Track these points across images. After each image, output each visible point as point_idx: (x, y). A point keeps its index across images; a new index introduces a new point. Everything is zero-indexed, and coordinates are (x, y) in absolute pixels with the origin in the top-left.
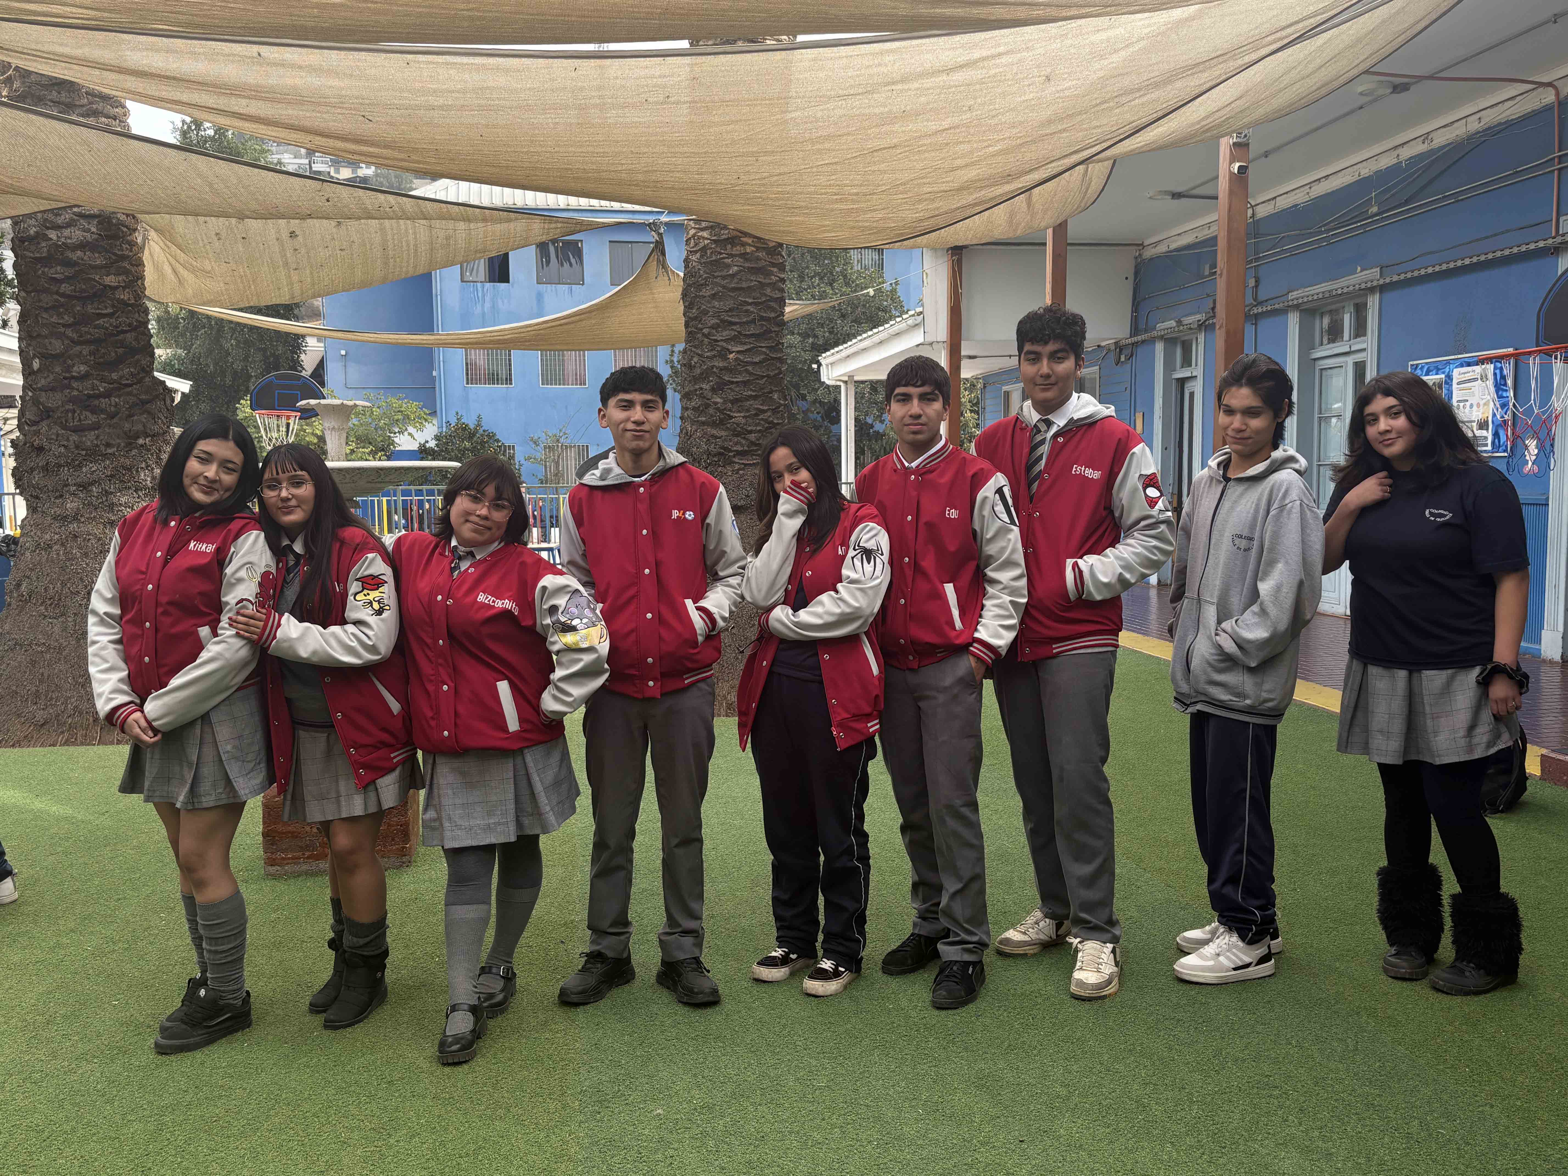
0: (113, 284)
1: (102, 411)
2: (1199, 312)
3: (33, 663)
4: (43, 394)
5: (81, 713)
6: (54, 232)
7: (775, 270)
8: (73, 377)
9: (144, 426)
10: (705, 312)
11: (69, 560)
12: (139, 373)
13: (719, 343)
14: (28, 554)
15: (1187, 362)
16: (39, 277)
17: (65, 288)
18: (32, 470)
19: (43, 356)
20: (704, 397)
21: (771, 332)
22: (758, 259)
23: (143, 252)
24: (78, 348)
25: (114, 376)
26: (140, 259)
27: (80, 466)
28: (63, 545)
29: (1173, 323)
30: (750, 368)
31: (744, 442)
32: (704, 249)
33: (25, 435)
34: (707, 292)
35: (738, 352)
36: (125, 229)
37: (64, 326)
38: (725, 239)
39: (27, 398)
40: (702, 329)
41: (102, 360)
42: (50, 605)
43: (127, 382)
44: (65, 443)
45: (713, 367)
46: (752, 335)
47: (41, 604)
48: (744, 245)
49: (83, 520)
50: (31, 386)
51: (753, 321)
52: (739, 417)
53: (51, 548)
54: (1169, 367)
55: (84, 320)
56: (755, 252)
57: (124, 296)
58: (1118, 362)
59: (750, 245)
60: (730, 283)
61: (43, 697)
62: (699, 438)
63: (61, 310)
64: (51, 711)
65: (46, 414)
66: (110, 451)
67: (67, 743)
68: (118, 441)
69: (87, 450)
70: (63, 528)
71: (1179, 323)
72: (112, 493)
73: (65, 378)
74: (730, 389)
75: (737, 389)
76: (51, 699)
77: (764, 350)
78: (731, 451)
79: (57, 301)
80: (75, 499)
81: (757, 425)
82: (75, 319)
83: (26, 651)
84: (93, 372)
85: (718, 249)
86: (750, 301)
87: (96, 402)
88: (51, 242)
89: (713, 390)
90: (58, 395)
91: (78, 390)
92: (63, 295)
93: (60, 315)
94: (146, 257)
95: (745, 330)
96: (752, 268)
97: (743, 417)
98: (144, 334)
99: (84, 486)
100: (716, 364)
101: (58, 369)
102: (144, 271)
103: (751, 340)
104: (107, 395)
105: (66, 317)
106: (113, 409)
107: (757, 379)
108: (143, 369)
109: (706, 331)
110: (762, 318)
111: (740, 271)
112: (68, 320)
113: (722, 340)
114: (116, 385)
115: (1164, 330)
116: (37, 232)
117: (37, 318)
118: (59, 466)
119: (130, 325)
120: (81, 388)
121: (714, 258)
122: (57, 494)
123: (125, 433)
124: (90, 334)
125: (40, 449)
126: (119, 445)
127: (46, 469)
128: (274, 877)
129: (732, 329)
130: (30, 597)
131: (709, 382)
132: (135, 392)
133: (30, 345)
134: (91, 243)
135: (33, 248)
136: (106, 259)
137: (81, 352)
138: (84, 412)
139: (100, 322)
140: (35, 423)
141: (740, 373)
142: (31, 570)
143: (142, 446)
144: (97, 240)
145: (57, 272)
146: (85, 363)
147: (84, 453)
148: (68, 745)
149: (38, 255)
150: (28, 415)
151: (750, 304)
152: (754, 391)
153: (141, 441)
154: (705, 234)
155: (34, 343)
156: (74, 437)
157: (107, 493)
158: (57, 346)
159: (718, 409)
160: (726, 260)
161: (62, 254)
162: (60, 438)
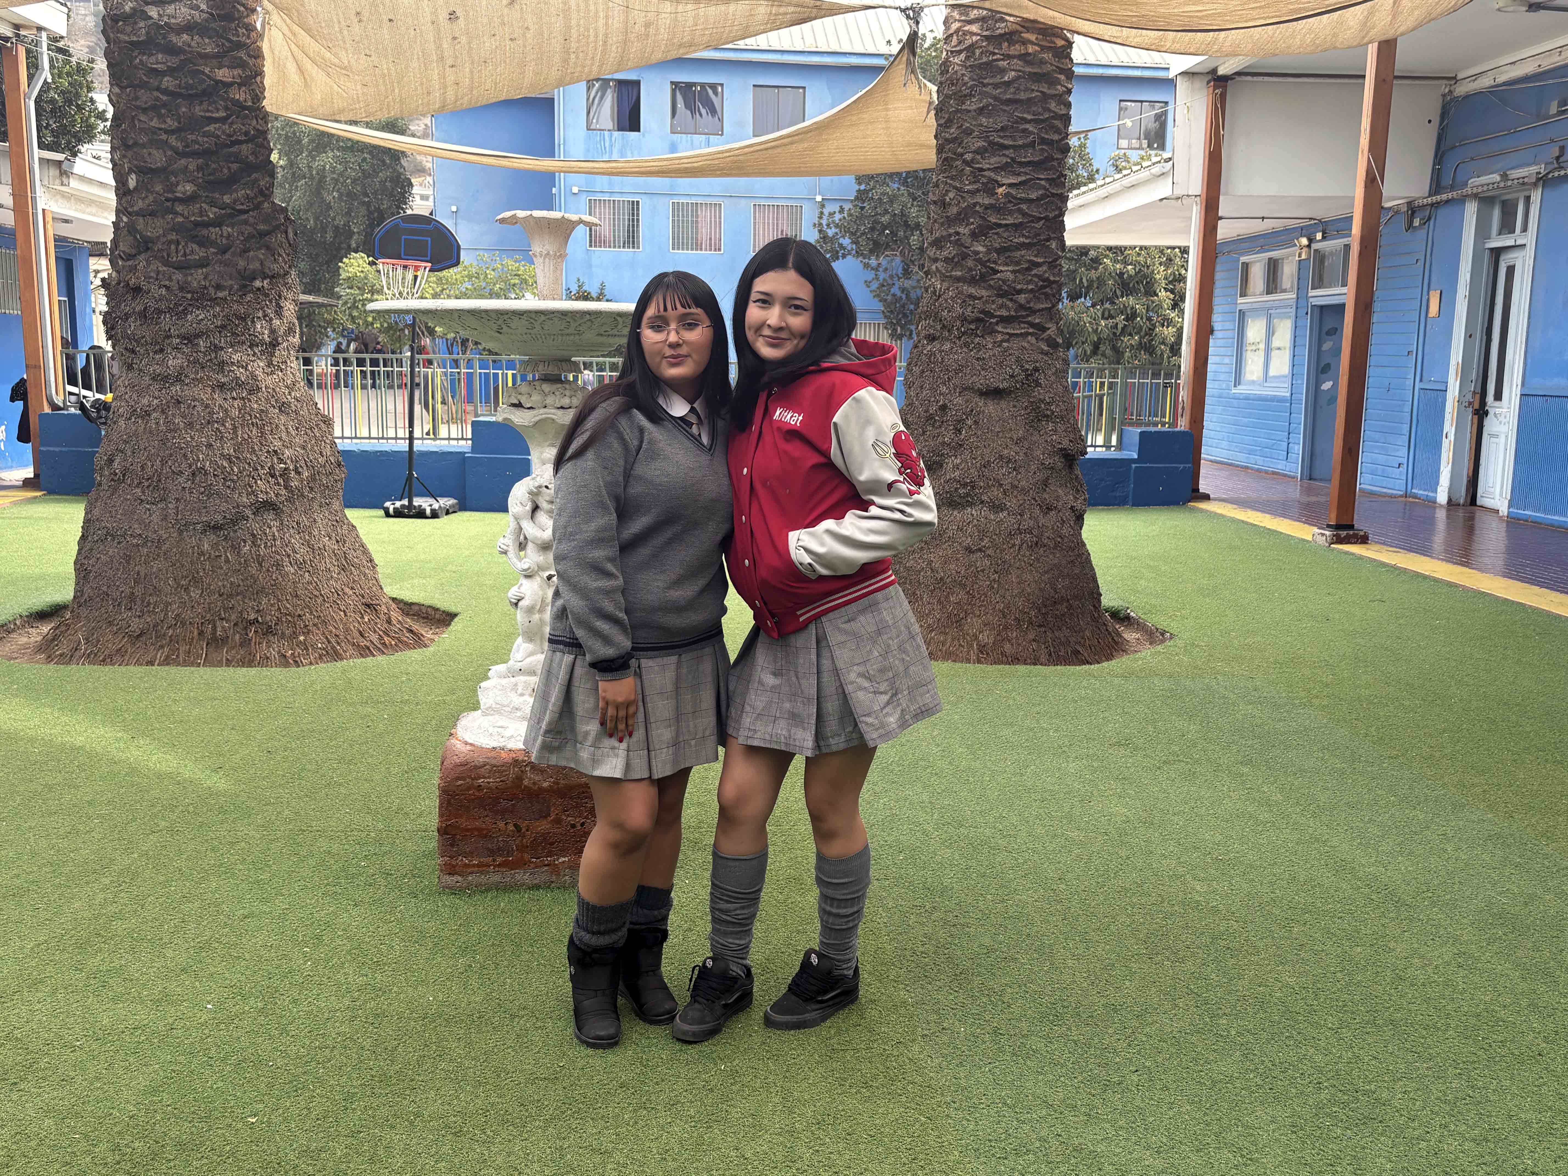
0: (225, 79)
1: (213, 243)
2: (1534, 163)
3: (128, 558)
4: (141, 220)
5: (183, 624)
6: (155, 9)
7: (1062, 77)
8: (177, 199)
9: (262, 264)
10: (968, 132)
11: (171, 431)
12: (256, 196)
13: (986, 173)
14: (122, 423)
15: (1507, 227)
16: (136, 67)
17: (167, 82)
18: (127, 316)
19: (141, 171)
20: (962, 245)
21: (1053, 159)
22: (1042, 62)
23: (262, 40)
24: (183, 162)
25: (227, 199)
26: (259, 49)
27: (185, 312)
28: (163, 412)
29: (1496, 177)
30: (1024, 207)
31: (1010, 304)
32: (971, 48)
33: (118, 272)
34: (972, 105)
35: (1011, 185)
36: (242, 9)
37: (166, 132)
38: (1001, 35)
39: (122, 225)
40: (962, 155)
41: (212, 178)
42: (148, 487)
43: (241, 207)
44: (167, 283)
45: (975, 204)
46: (1029, 163)
47: (137, 486)
48: (1025, 42)
49: (187, 381)
50: (126, 209)
51: (1032, 144)
52: (1006, 272)
53: (149, 415)
54: (1482, 233)
55: (192, 124)
56: (1040, 53)
57: (240, 95)
58: (1410, 226)
59: (1032, 43)
60: (1005, 92)
61: (139, 602)
62: (952, 298)
63: (163, 111)
64: (149, 620)
65: (145, 245)
66: (220, 294)
67: (166, 662)
68: (230, 282)
69: (193, 293)
70: (164, 391)
71: (1505, 177)
72: (222, 348)
73: (167, 200)
74: (997, 234)
75: (1005, 235)
76: (149, 604)
77: (1043, 182)
78: (994, 317)
79: (157, 99)
80: (179, 355)
81: (1029, 282)
82: (179, 123)
83: (119, 543)
84: (201, 193)
85: (991, 49)
86: (1029, 117)
87: (205, 232)
88: (150, 22)
89: (974, 235)
90: (159, 222)
91: (182, 215)
92: (165, 92)
93: (161, 117)
94: (265, 47)
95: (1020, 156)
96: (1035, 73)
97: (1012, 272)
98: (262, 146)
99: (190, 339)
100: (981, 201)
101: (159, 188)
102: (263, 66)
103: (1027, 170)
104: (218, 223)
105: (168, 120)
106: (224, 241)
107: (1032, 221)
108: (261, 192)
109: (968, 157)
110: (1043, 141)
111: (1019, 77)
112: (171, 123)
113: (989, 169)
114: (229, 211)
115: (1482, 186)
116: (133, 9)
117: (133, 121)
118: (160, 312)
119: (246, 134)
120: (186, 213)
121: (984, 60)
122: (157, 348)
123: (239, 273)
124: (198, 143)
125: (137, 290)
126: (231, 287)
127: (143, 315)
128: (454, 891)
129: (1004, 155)
130: (124, 475)
131: (967, 225)
132: (251, 220)
133: (124, 156)
134: (200, 24)
135: (129, 29)
136: (218, 46)
137: (186, 167)
138: (190, 245)
139: (211, 128)
140: (130, 257)
141: (1011, 213)
142: (126, 442)
143: (259, 289)
144: (206, 21)
145: (159, 60)
146: (192, 182)
147: (189, 296)
148: (168, 664)
149: (135, 39)
150: (122, 247)
151: (1029, 122)
152: (1027, 237)
153: (258, 284)
154: (974, 28)
155: (130, 154)
156: (178, 276)
157: (217, 348)
158: (157, 158)
159: (979, 261)
160: (1001, 63)
161: (164, 38)
162: (161, 276)
